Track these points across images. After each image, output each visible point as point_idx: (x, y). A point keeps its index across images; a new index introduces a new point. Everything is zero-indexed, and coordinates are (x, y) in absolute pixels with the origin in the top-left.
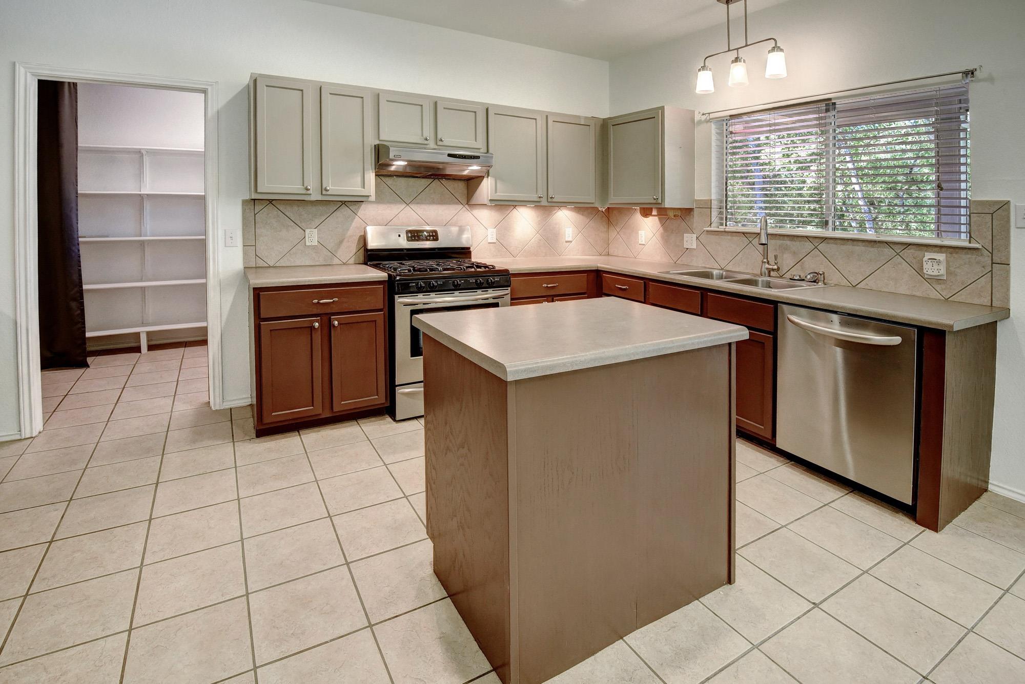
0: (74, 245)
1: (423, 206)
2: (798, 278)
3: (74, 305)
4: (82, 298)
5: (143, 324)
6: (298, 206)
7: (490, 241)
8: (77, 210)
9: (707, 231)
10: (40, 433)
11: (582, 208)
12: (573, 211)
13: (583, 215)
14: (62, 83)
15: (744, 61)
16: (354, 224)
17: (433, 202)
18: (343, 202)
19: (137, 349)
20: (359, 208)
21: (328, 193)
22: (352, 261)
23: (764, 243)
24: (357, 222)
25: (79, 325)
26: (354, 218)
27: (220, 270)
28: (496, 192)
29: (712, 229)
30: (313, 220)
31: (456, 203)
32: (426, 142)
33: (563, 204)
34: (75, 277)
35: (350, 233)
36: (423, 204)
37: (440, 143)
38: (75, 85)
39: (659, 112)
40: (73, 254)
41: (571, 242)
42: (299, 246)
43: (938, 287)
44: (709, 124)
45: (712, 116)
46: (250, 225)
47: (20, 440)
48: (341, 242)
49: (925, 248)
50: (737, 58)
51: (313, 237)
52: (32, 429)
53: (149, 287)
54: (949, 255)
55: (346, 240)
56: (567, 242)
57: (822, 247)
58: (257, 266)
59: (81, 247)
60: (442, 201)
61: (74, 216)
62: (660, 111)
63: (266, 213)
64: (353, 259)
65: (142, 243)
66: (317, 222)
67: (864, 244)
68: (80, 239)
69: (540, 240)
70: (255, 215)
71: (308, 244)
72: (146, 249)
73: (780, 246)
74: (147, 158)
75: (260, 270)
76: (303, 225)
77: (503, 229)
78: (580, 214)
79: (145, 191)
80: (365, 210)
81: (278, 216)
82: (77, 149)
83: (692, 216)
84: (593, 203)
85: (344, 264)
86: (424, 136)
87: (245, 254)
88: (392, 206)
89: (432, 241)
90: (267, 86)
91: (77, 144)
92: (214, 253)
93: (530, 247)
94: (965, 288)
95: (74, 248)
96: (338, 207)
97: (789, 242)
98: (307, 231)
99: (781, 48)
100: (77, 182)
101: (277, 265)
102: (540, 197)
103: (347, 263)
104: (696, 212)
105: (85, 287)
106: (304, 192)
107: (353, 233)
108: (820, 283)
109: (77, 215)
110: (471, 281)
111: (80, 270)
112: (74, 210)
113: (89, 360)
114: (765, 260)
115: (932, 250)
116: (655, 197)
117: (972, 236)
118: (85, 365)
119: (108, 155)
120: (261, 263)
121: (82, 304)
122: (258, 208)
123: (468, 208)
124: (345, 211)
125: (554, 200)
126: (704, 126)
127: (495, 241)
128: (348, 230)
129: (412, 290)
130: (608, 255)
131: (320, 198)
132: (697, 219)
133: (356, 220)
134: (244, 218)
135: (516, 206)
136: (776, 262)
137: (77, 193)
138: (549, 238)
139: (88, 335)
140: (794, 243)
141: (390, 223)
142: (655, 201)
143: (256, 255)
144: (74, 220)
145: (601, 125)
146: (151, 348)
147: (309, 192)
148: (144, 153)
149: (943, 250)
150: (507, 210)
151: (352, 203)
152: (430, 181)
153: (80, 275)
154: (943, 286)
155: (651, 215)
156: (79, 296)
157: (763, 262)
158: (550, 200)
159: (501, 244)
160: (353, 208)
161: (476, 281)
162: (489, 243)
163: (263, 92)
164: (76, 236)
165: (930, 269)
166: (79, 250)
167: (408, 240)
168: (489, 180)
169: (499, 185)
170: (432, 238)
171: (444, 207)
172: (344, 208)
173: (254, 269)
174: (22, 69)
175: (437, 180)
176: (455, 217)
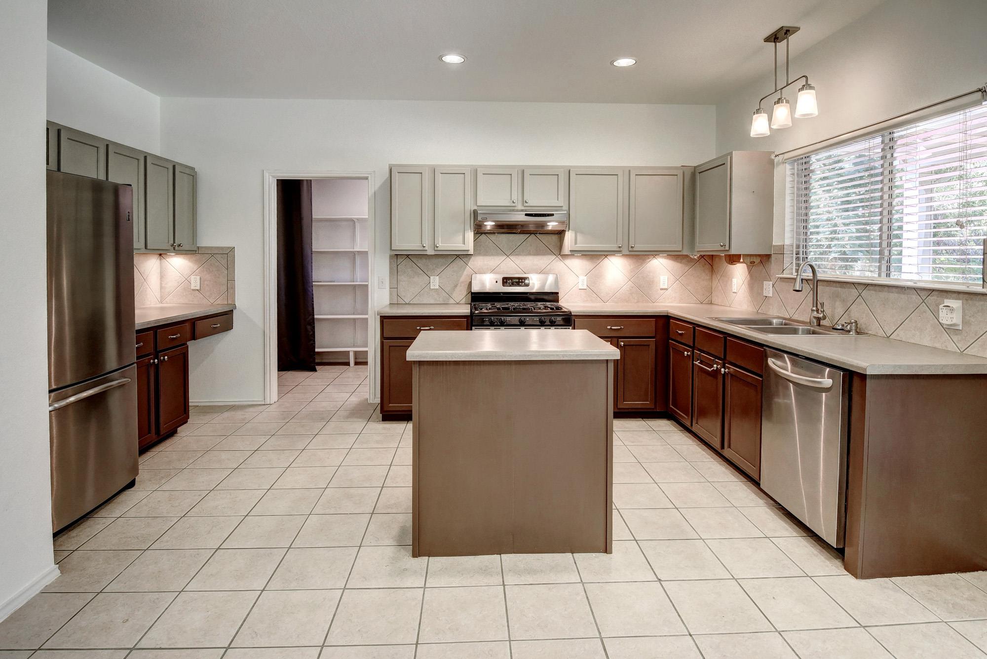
0: (310, 287)
1: (521, 258)
2: (840, 327)
3: (309, 327)
4: (314, 323)
5: (354, 346)
6: (426, 259)
8: (312, 263)
9: (781, 278)
10: (275, 402)
11: (676, 256)
12: (670, 259)
13: (681, 263)
14: (302, 180)
15: (787, 102)
16: (465, 273)
17: (529, 254)
18: (458, 256)
19: (348, 364)
20: (470, 259)
21: (439, 249)
22: (463, 301)
23: (798, 289)
24: (467, 271)
25: (312, 342)
26: (465, 268)
27: (375, 304)
28: (576, 243)
29: (784, 276)
30: (434, 270)
31: (551, 254)
32: (514, 205)
33: (655, 253)
34: (310, 309)
35: (462, 279)
36: (521, 255)
37: (527, 205)
38: (311, 181)
39: (727, 158)
40: (309, 293)
41: (666, 289)
42: (426, 289)
43: (955, 338)
44: (785, 164)
45: (787, 156)
46: (395, 271)
47: (264, 405)
48: (456, 286)
49: (945, 294)
50: (780, 99)
51: (435, 282)
52: (270, 400)
53: (358, 319)
54: (965, 302)
55: (459, 284)
56: (662, 289)
57: (865, 293)
58: (398, 303)
59: (314, 288)
60: (538, 253)
61: (310, 267)
62: (729, 157)
63: (404, 264)
64: (464, 300)
65: (355, 286)
66: (439, 271)
67: (897, 290)
68: (313, 283)
69: (632, 288)
70: (397, 266)
71: (432, 287)
72: (357, 291)
73: (833, 293)
74: (358, 224)
75: (400, 306)
76: (429, 273)
77: (595, 278)
78: (678, 262)
79: (357, 249)
80: (474, 261)
81: (412, 267)
82: (312, 220)
83: (770, 263)
84: (680, 251)
85: (458, 304)
86: (512, 199)
87: (391, 294)
88: (495, 257)
89: (523, 286)
90: (398, 173)
91: (312, 217)
92: (371, 293)
93: (621, 293)
94: (977, 339)
95: (309, 289)
96: (452, 259)
97: (839, 289)
98: (432, 278)
99: (812, 86)
100: (312, 243)
101: (411, 302)
102: (620, 247)
103: (460, 303)
104: (773, 258)
105: (316, 317)
106: (422, 248)
107: (464, 278)
108: (851, 333)
109: (312, 266)
110: (535, 319)
111: (313, 304)
112: (310, 262)
113: (317, 368)
114: (815, 308)
115: (951, 296)
116: (722, 244)
117: (985, 280)
118: (315, 370)
119: (333, 223)
120: (401, 301)
121: (314, 327)
122: (400, 260)
123: (560, 258)
124: (459, 262)
125: (634, 249)
126: (781, 167)
127: (585, 287)
128: (461, 277)
129: (485, 324)
130: (711, 303)
131: (433, 253)
132: (773, 266)
134: (391, 269)
135: (607, 255)
136: (822, 310)
137: (312, 251)
138: (643, 285)
139: (317, 350)
140: (844, 290)
141: (494, 271)
142: (722, 248)
143: (398, 295)
144: (310, 271)
145: (692, 172)
146: (356, 363)
147: (425, 249)
148: (356, 221)
149: (961, 296)
150: (598, 260)
151: (462, 256)
152: (528, 235)
153: (313, 308)
154: (959, 337)
155: (739, 262)
156: (312, 322)
157: (813, 310)
158: (630, 249)
159: (592, 290)
160: (465, 260)
161: (540, 319)
162: (580, 289)
163: (396, 177)
164: (311, 281)
165: (946, 317)
166: (312, 291)
167: (503, 285)
168: (570, 234)
169: (579, 238)
170: (523, 284)
171: (539, 257)
172: (458, 260)
173: (396, 305)
174: (267, 174)
175: (533, 235)
176: (549, 266)
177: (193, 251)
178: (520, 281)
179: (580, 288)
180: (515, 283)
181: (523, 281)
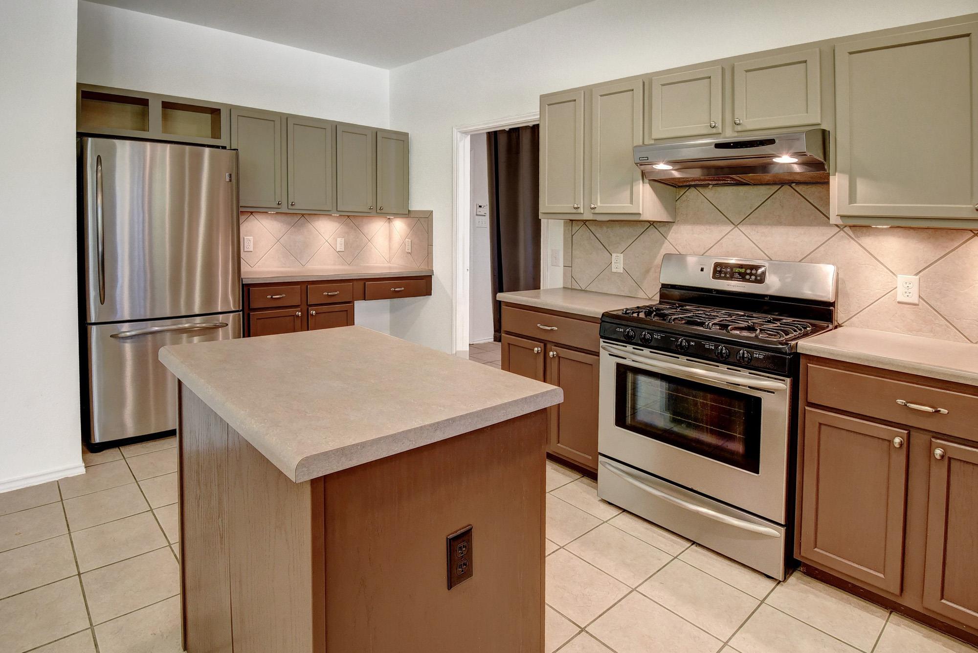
1: (763, 229)
6: (607, 227)
7: (900, 298)
16: (663, 250)
17: (779, 223)
18: (652, 223)
20: (670, 229)
21: (596, 211)
24: (666, 248)
26: (664, 243)
27: (549, 286)
28: (853, 201)
30: (620, 244)
31: (825, 224)
32: (715, 131)
37: (740, 128)
42: (606, 272)
46: (570, 242)
48: (647, 271)
51: (618, 262)
55: (653, 269)
58: (573, 287)
60: (796, 221)
66: (624, 246)
70: (572, 236)
71: (614, 270)
75: (574, 293)
76: (610, 249)
77: (942, 283)
80: (677, 233)
81: (590, 238)
85: (650, 299)
86: (711, 122)
87: (564, 274)
88: (712, 227)
89: (752, 282)
90: (548, 105)
96: (645, 229)
98: (614, 255)
101: (588, 289)
103: (653, 298)
106: (575, 211)
110: (707, 346)
120: (575, 284)
122: (575, 228)
123: (851, 233)
124: (653, 233)
127: (914, 299)
133: (665, 245)
134: (565, 239)
141: (709, 251)
143: (572, 277)
147: (579, 211)
152: (775, 188)
159: (934, 310)
160: (662, 229)
162: (899, 303)
167: (714, 277)
168: (837, 179)
169: (862, 187)
170: (753, 277)
171: (800, 230)
172: (652, 230)
173: (570, 291)
174: (456, 130)
175: (786, 187)
176: (822, 248)
177: (407, 214)
178: (747, 272)
179: (899, 299)
180: (737, 275)
181: (754, 272)
